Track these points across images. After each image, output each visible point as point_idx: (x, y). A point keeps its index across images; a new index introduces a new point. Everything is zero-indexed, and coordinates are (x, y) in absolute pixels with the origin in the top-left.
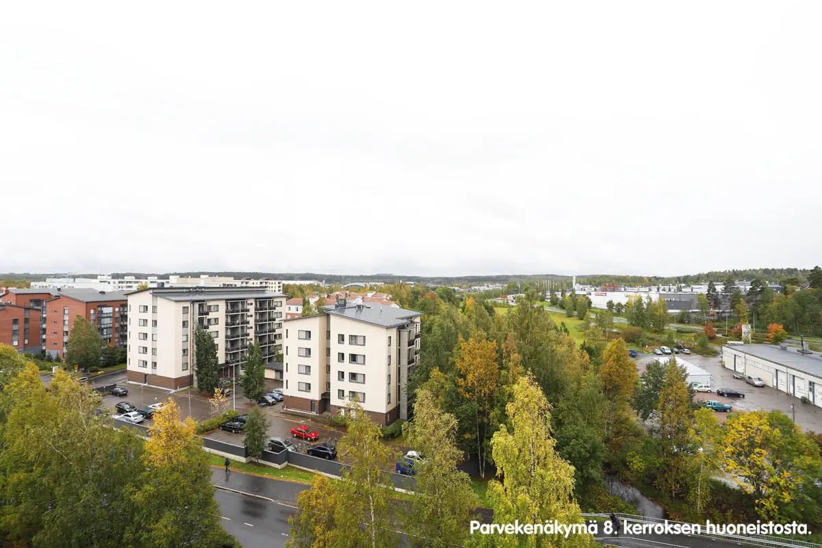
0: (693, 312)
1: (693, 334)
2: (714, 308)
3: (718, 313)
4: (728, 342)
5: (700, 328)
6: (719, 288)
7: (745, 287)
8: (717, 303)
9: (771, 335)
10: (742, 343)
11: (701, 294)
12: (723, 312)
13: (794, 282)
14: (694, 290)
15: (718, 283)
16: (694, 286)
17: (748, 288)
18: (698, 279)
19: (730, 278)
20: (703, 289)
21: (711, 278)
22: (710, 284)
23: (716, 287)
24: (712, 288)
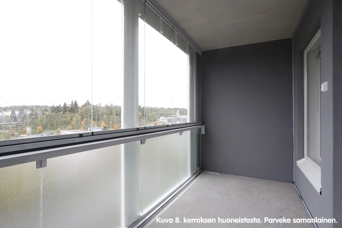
0: (3, 124)
1: (3, 134)
2: (14, 121)
3: (16, 124)
4: (20, 135)
5: (7, 131)
6: (17, 113)
7: (28, 112)
8: (15, 119)
9: (38, 131)
10: (27, 135)
11: (8, 116)
12: (19, 123)
13: (46, 110)
14: (4, 114)
15: (16, 111)
16: (3, 112)
17: (30, 113)
18: (6, 109)
19: (22, 109)
20: (9, 113)
21: (13, 109)
22: (12, 111)
23: (16, 112)
24: (13, 113)
